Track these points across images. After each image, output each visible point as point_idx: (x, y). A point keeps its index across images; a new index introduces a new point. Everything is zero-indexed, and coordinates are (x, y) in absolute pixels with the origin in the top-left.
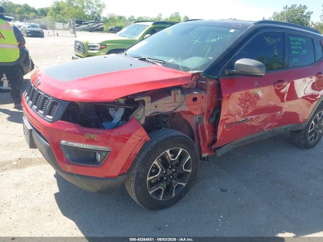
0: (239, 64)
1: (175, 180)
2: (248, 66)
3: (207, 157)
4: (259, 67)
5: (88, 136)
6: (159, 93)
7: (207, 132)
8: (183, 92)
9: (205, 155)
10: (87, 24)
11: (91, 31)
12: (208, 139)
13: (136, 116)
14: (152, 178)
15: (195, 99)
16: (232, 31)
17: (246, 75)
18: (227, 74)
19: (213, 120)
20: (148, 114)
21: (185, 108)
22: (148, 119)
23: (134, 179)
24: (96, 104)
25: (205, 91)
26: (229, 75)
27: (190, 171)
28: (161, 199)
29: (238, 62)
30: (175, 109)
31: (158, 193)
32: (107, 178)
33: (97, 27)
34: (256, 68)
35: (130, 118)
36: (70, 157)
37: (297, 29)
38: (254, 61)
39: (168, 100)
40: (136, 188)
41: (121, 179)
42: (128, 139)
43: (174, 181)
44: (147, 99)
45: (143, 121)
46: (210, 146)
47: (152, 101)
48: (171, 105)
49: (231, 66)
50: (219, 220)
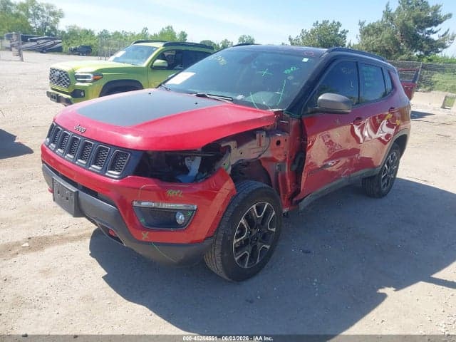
0: (322, 100)
1: (260, 241)
2: (333, 102)
3: (287, 213)
4: (346, 102)
5: (171, 193)
6: (245, 136)
7: (288, 181)
8: (268, 135)
9: (285, 210)
10: (35, 41)
11: (42, 52)
12: (289, 191)
13: (222, 165)
14: (238, 240)
15: (278, 143)
16: (305, 60)
17: (330, 113)
18: (309, 111)
19: (295, 167)
20: (233, 162)
21: (268, 154)
22: (234, 168)
23: (221, 244)
24: (168, 153)
25: (288, 133)
26: (312, 113)
27: (274, 230)
28: (246, 266)
29: (320, 98)
30: (260, 156)
31: (242, 259)
32: (193, 243)
33: (53, 45)
34: (343, 104)
35: (216, 168)
36: (145, 221)
37: (367, 57)
38: (339, 96)
39: (253, 144)
40: (222, 253)
41: (207, 243)
42: (217, 193)
43: (259, 244)
44: (232, 144)
45: (229, 171)
46: (290, 199)
47: (238, 147)
48: (256, 150)
49: (313, 102)
50: (314, 284)
